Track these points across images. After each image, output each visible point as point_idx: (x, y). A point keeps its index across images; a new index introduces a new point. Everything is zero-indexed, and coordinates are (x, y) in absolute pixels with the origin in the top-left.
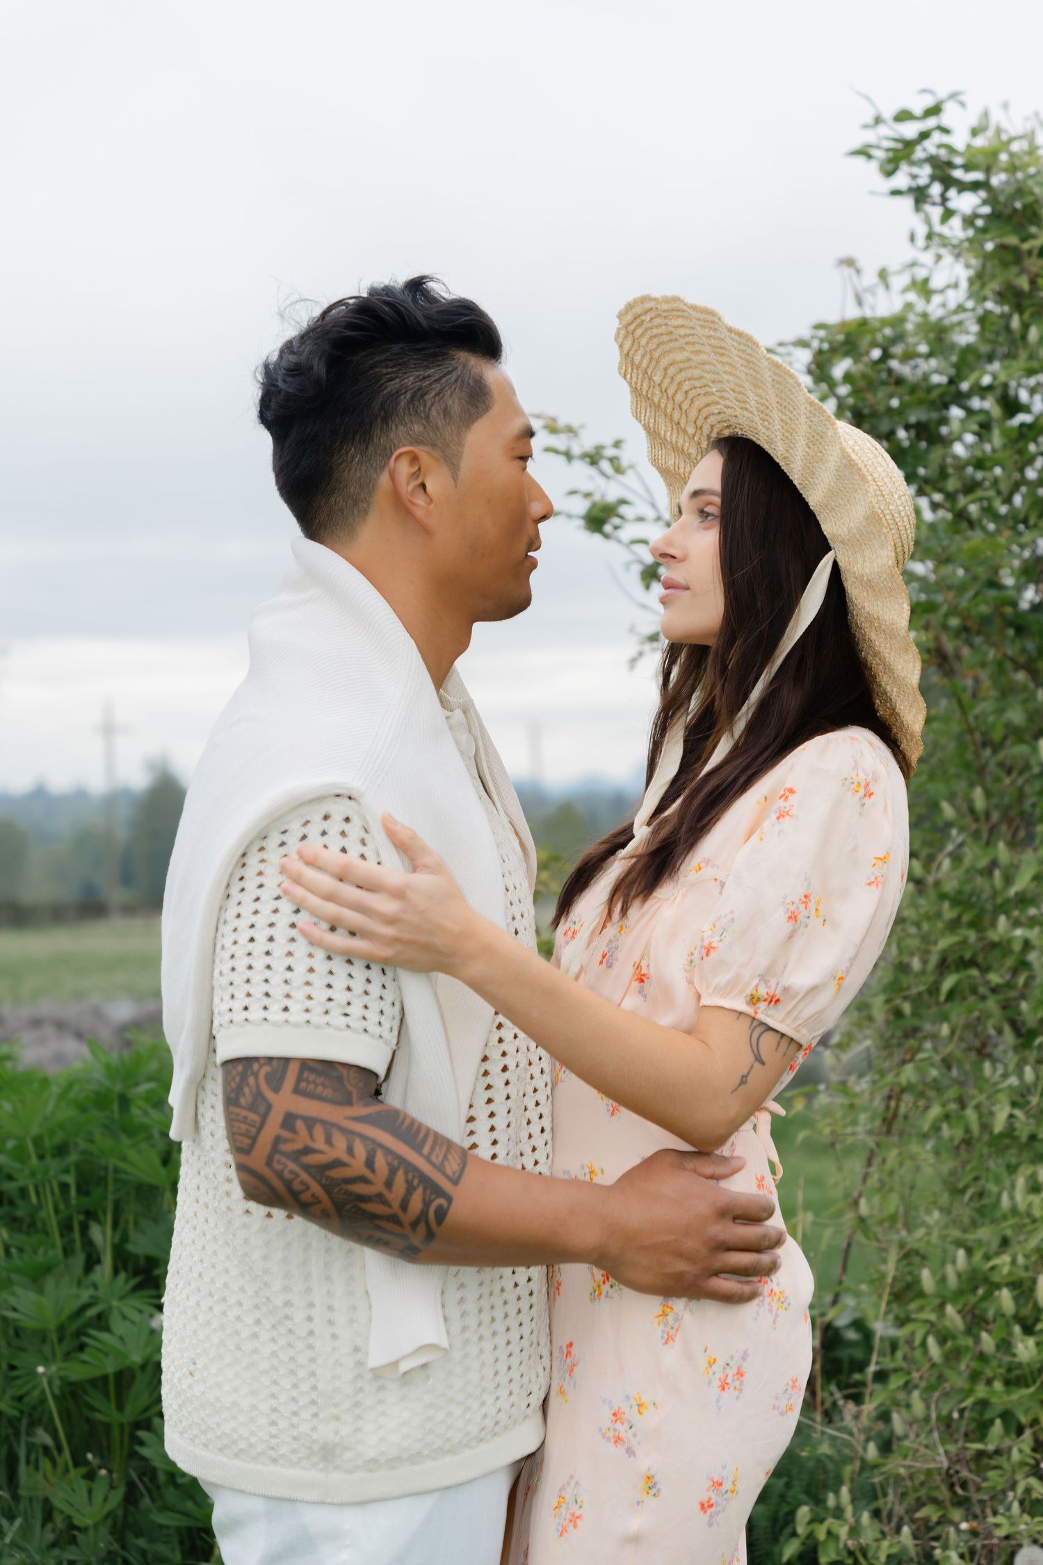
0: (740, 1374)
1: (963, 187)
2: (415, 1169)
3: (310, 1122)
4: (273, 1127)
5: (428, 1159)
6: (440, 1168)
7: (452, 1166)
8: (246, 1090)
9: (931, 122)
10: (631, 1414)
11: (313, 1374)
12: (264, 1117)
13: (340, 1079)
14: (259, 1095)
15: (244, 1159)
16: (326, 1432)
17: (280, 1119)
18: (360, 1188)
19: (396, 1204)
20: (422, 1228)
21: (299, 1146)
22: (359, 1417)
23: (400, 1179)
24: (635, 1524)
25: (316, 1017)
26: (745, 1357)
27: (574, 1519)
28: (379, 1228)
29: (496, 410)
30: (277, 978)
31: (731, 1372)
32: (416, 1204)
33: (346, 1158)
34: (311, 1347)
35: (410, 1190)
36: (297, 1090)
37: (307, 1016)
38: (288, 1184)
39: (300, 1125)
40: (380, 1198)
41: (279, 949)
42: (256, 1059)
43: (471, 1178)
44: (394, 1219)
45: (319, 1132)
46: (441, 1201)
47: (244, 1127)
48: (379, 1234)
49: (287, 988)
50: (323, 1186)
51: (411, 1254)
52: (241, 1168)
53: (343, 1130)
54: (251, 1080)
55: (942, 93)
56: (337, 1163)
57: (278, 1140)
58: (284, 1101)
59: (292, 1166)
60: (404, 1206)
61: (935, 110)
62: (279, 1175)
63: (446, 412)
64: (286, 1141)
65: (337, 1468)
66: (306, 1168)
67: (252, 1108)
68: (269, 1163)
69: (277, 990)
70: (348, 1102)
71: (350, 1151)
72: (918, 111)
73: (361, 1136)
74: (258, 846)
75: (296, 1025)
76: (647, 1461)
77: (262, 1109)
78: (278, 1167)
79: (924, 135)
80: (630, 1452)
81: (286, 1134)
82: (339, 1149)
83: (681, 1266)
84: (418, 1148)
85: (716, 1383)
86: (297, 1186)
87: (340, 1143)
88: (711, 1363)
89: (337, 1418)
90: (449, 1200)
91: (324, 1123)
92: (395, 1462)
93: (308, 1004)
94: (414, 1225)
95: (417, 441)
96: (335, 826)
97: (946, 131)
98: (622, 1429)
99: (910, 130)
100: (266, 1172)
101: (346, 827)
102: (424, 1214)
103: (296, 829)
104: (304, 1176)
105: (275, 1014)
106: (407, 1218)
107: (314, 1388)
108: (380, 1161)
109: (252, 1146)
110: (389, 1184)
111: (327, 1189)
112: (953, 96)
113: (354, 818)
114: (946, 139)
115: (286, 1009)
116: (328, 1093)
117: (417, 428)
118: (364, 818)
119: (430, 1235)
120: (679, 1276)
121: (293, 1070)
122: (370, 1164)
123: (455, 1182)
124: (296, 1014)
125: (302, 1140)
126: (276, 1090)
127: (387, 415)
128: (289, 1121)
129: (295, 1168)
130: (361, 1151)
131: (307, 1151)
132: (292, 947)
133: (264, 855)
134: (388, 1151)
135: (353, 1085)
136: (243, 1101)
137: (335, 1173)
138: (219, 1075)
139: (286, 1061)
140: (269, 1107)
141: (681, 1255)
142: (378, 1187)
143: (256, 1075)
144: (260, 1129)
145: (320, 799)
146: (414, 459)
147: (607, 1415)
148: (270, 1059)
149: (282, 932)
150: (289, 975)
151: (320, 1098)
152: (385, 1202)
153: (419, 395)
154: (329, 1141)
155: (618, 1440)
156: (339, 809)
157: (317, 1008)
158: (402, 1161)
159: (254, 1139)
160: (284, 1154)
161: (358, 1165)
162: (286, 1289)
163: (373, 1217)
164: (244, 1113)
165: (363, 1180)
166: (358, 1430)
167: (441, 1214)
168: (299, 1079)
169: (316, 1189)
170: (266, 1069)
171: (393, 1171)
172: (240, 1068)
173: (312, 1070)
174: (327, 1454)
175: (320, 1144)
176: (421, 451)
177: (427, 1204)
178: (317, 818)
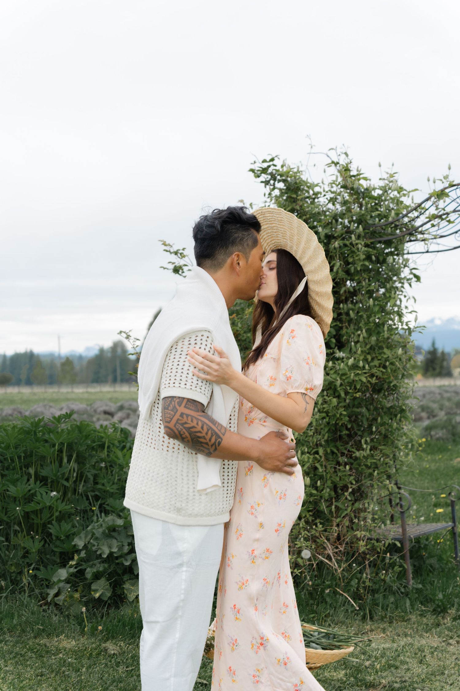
0: (285, 495)
1: (279, 181)
2: (214, 430)
3: (188, 416)
4: (177, 416)
5: (217, 428)
6: (220, 431)
7: (223, 431)
8: (171, 406)
9: (271, 163)
10: (256, 507)
11: (176, 488)
12: (175, 413)
13: (197, 406)
14: (175, 407)
15: (167, 424)
16: (178, 505)
17: (179, 414)
18: (199, 434)
19: (208, 440)
20: (214, 447)
21: (183, 422)
22: (187, 502)
23: (210, 432)
24: (258, 536)
25: (193, 388)
26: (286, 490)
27: (241, 535)
28: (202, 446)
29: (258, 246)
30: (184, 375)
31: (283, 495)
32: (213, 440)
33: (196, 426)
34: (176, 481)
35: (212, 436)
36: (185, 407)
37: (191, 387)
38: (179, 432)
39: (185, 416)
40: (204, 438)
41: (186, 368)
42: (175, 397)
43: (227, 434)
44: (207, 444)
45: (190, 418)
46: (220, 440)
47: (169, 415)
48: (202, 448)
49: (186, 379)
50: (189, 433)
51: (209, 454)
52: (166, 427)
53: (196, 418)
54: (173, 403)
55: (274, 156)
56: (194, 427)
57: (178, 419)
58: (182, 409)
59: (181, 427)
60: (210, 440)
61: (272, 160)
62: (177, 429)
63: (248, 245)
64: (180, 420)
65: (180, 515)
66: (185, 428)
67: (172, 410)
68: (175, 426)
69: (184, 379)
70: (198, 411)
71: (197, 424)
72: (268, 160)
73: (201, 420)
74: (182, 340)
75: (188, 389)
76: (260, 519)
77: (175, 411)
78: (177, 427)
79: (269, 166)
80: (256, 517)
81: (180, 418)
82: (194, 424)
83: (278, 463)
84: (215, 425)
85: (278, 498)
86: (182, 433)
87: (195, 422)
88: (277, 492)
89: (182, 501)
90: (222, 440)
91: (191, 416)
92: (196, 516)
93: (192, 384)
94: (212, 446)
95: (239, 251)
96: (204, 338)
97: (275, 166)
98: (253, 511)
99: (265, 165)
100: (174, 428)
101: (208, 339)
102: (215, 443)
103: (194, 338)
104: (184, 430)
105: (182, 385)
106: (210, 444)
107: (176, 492)
108: (205, 427)
109: (171, 421)
110: (207, 434)
111: (190, 434)
112: (276, 156)
113: (210, 337)
114: (275, 168)
115: (186, 384)
116: (193, 408)
117: (240, 248)
118: (212, 338)
119: (216, 449)
120: (277, 466)
121: (185, 401)
122: (202, 428)
123: (224, 435)
124: (188, 386)
125: (185, 419)
126: (180, 406)
127: (233, 243)
128: (182, 415)
129: (182, 428)
130: (200, 424)
131: (186, 423)
132: (189, 368)
133: (183, 343)
134: (207, 425)
135: (199, 407)
136: (170, 408)
137: (192, 430)
138: (161, 402)
139: (184, 398)
140: (177, 410)
141: (279, 460)
142: (204, 434)
143: (175, 402)
144: (173, 417)
145: (201, 331)
146: (238, 256)
147: (249, 507)
148: (179, 397)
149: (187, 364)
150: (187, 375)
151: (191, 410)
152: (205, 439)
153: (242, 239)
154: (192, 421)
155: (252, 514)
156: (206, 334)
157: (194, 385)
158: (211, 428)
159: (172, 419)
160: (179, 424)
161: (199, 428)
162: (171, 464)
163: (201, 443)
164: (170, 412)
165: (200, 432)
166: (187, 505)
167: (219, 443)
168: (186, 404)
169: (187, 434)
170: (178, 400)
171: (208, 430)
172: (170, 399)
173: (190, 402)
174: (179, 510)
175: (189, 422)
176: (240, 253)
177: (216, 440)
178: (200, 335)
